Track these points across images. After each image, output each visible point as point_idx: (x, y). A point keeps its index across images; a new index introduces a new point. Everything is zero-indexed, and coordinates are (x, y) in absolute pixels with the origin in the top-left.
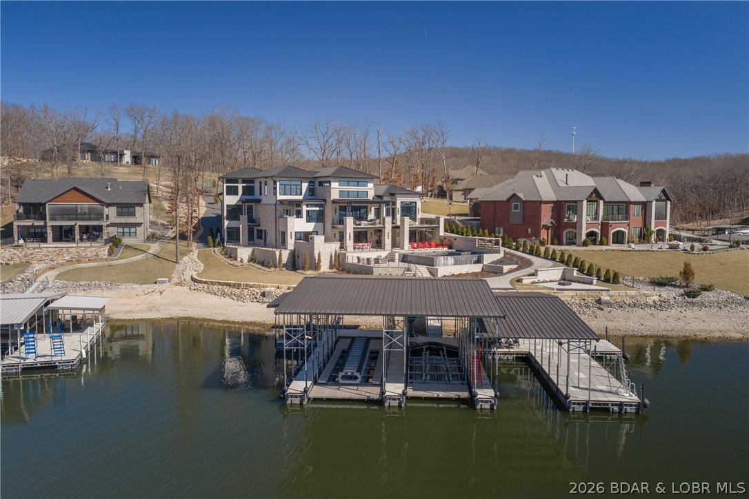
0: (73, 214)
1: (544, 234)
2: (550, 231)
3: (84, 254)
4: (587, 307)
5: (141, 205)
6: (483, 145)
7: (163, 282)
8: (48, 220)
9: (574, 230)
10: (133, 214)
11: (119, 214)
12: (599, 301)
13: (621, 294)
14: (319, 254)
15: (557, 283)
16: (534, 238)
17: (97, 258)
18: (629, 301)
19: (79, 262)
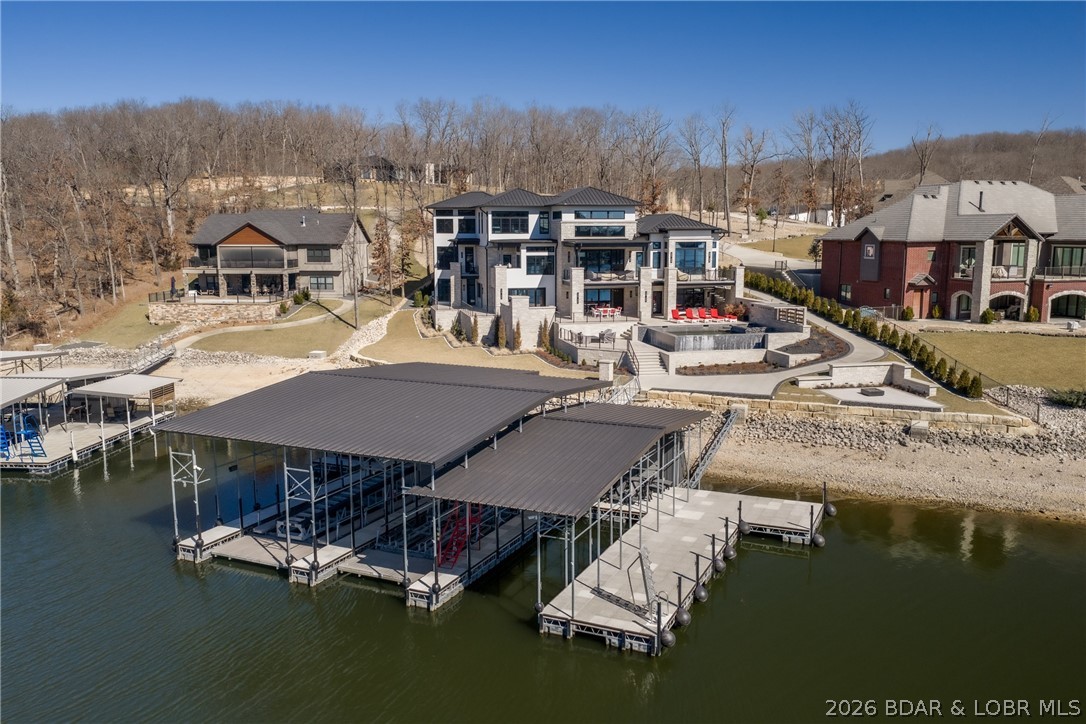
0: (251, 259)
1: (912, 301)
2: (927, 295)
3: (246, 313)
4: (881, 438)
5: (337, 246)
6: (933, 137)
7: (316, 356)
8: (219, 267)
9: (966, 293)
10: (327, 259)
11: (311, 259)
12: (907, 430)
13: (957, 419)
14: (518, 325)
15: (859, 390)
16: (893, 306)
17: (261, 320)
18: (967, 431)
19: (235, 323)
